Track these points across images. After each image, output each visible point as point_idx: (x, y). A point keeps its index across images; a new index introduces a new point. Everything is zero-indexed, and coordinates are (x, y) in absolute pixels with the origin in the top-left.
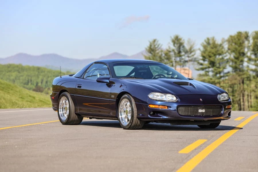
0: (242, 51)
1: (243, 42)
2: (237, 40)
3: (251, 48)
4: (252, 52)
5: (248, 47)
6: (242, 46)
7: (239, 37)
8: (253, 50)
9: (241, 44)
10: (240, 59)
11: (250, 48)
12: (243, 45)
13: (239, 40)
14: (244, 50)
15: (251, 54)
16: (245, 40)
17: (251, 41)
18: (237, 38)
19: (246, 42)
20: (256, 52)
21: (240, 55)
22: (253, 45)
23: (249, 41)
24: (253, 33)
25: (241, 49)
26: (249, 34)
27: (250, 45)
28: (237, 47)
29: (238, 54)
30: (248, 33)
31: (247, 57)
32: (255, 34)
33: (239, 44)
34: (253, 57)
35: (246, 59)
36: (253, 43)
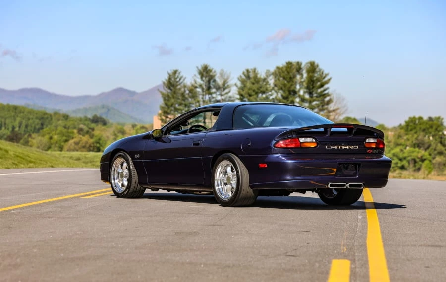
0: (292, 88)
1: (295, 77)
2: (286, 73)
3: (305, 84)
4: (305, 90)
5: (301, 83)
6: (293, 82)
7: (289, 70)
8: (308, 88)
9: (291, 79)
10: (291, 99)
11: (303, 85)
12: (294, 80)
13: (289, 73)
14: (295, 87)
15: (305, 92)
16: (297, 73)
17: (305, 75)
18: (286, 70)
19: (298, 77)
20: (311, 91)
21: (290, 94)
22: (307, 81)
23: (302, 75)
24: (307, 64)
25: (292, 85)
26: (303, 66)
27: (303, 80)
28: (286, 82)
29: (287, 93)
30: (301, 64)
31: (300, 96)
32: (309, 65)
33: (288, 79)
34: (307, 96)
35: (298, 100)
36: (307, 78)
